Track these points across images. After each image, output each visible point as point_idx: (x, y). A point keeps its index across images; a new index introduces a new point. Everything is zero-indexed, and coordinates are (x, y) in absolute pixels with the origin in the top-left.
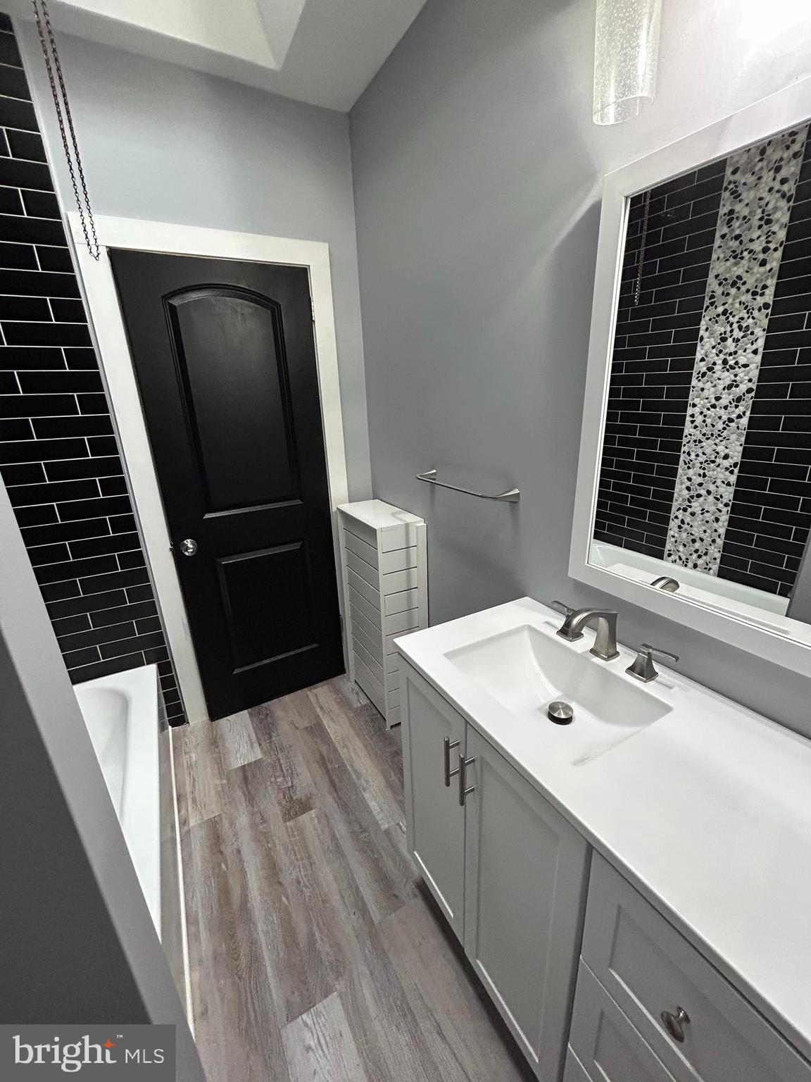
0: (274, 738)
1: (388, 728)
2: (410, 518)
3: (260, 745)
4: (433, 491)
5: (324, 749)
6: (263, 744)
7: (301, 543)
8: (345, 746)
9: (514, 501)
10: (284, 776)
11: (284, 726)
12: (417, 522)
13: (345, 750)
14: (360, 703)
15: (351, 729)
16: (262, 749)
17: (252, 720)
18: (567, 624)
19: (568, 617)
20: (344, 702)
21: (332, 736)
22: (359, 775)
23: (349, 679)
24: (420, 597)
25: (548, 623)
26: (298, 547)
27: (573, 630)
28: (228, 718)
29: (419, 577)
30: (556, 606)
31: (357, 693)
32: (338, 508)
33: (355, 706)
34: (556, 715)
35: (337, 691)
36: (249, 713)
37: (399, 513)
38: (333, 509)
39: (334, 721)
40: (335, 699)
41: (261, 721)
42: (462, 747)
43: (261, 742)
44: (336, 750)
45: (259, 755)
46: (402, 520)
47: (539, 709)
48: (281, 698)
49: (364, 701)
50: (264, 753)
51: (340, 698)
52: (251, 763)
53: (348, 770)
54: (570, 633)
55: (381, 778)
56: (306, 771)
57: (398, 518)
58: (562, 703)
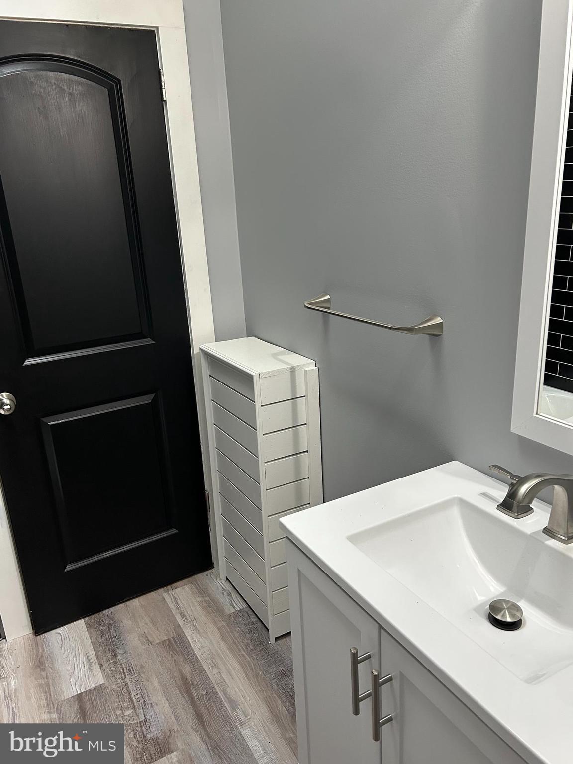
0: (120, 657)
1: (272, 641)
2: (296, 360)
3: (101, 665)
4: (326, 323)
5: (187, 669)
6: (105, 665)
7: (153, 395)
8: (215, 665)
9: (435, 334)
10: (134, 707)
11: (133, 640)
12: (307, 365)
13: (216, 671)
14: (234, 607)
15: (222, 643)
16: (103, 671)
17: (90, 633)
18: (512, 495)
19: (512, 486)
20: (212, 607)
21: (197, 652)
22: (234, 704)
23: (218, 576)
24: (311, 464)
25: (484, 495)
26: (150, 401)
27: (519, 503)
28: (58, 630)
29: (310, 437)
30: (495, 471)
31: (229, 595)
32: (201, 349)
33: (228, 613)
34: (499, 617)
35: (203, 592)
36: (86, 623)
37: (281, 353)
38: (195, 349)
39: (199, 633)
40: (200, 603)
41: (103, 633)
42: (374, 660)
43: (103, 663)
44: (202, 671)
45: (101, 680)
46: (286, 363)
47: (477, 610)
48: (128, 603)
49: (240, 605)
50: (107, 677)
51: (206, 601)
52: (90, 690)
53: (220, 698)
54: (515, 508)
55: (264, 709)
56: (163, 700)
57: (280, 360)
58: (507, 602)
